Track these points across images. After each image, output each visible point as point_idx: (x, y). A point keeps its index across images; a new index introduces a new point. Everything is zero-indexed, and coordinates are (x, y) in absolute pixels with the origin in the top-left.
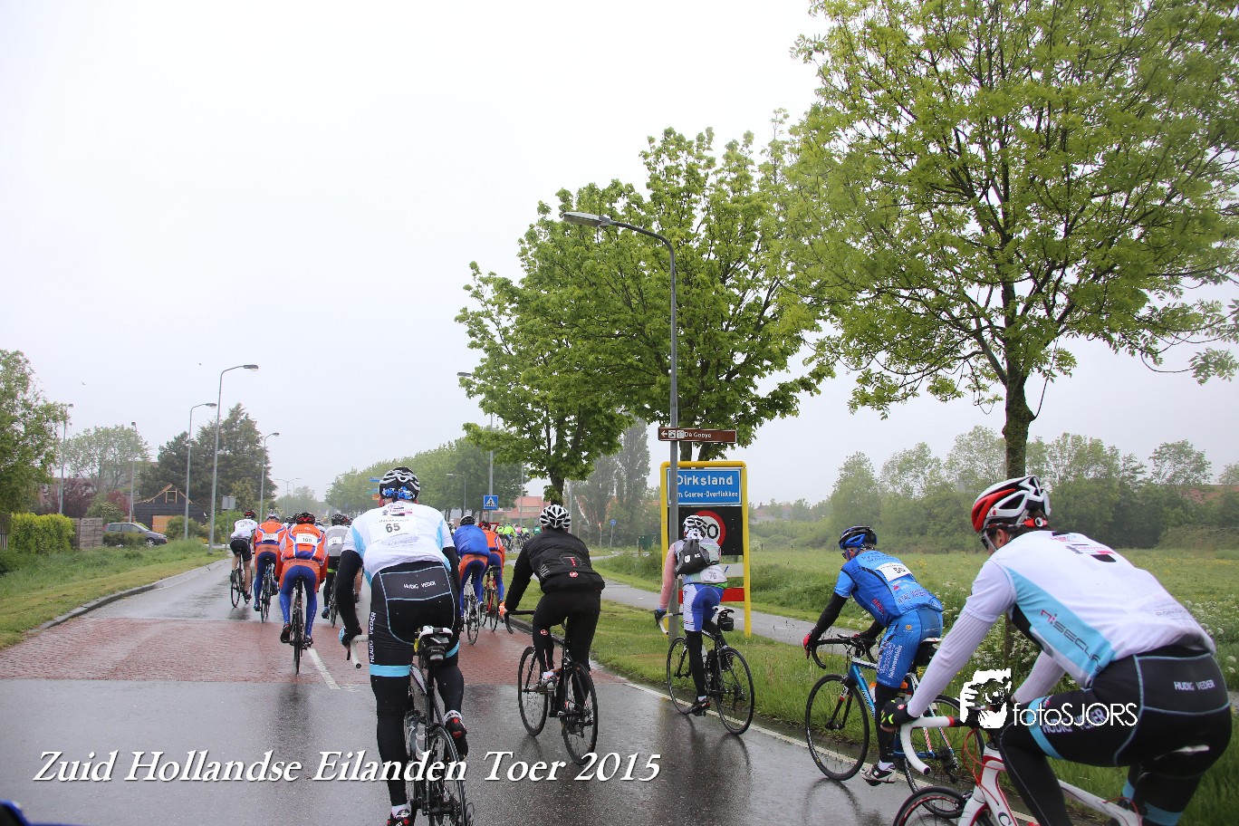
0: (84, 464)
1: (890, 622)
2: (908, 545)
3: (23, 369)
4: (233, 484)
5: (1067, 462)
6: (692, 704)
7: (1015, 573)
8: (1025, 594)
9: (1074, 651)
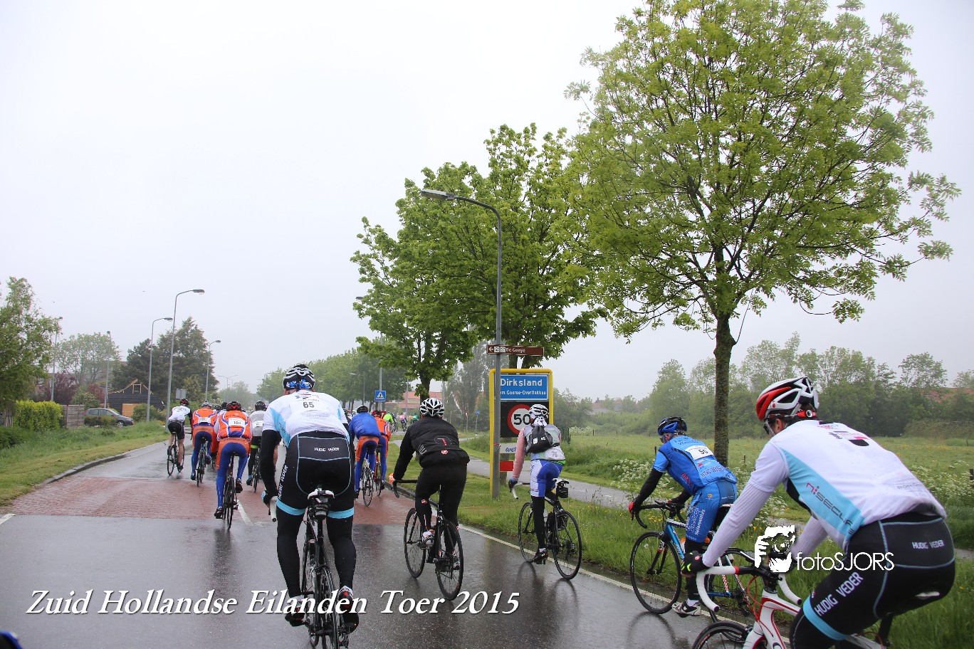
0: (70, 362)
1: (695, 492)
3: (27, 292)
4: (185, 380)
5: (834, 369)
6: (534, 553)
7: (788, 453)
8: (796, 470)
9: (831, 516)
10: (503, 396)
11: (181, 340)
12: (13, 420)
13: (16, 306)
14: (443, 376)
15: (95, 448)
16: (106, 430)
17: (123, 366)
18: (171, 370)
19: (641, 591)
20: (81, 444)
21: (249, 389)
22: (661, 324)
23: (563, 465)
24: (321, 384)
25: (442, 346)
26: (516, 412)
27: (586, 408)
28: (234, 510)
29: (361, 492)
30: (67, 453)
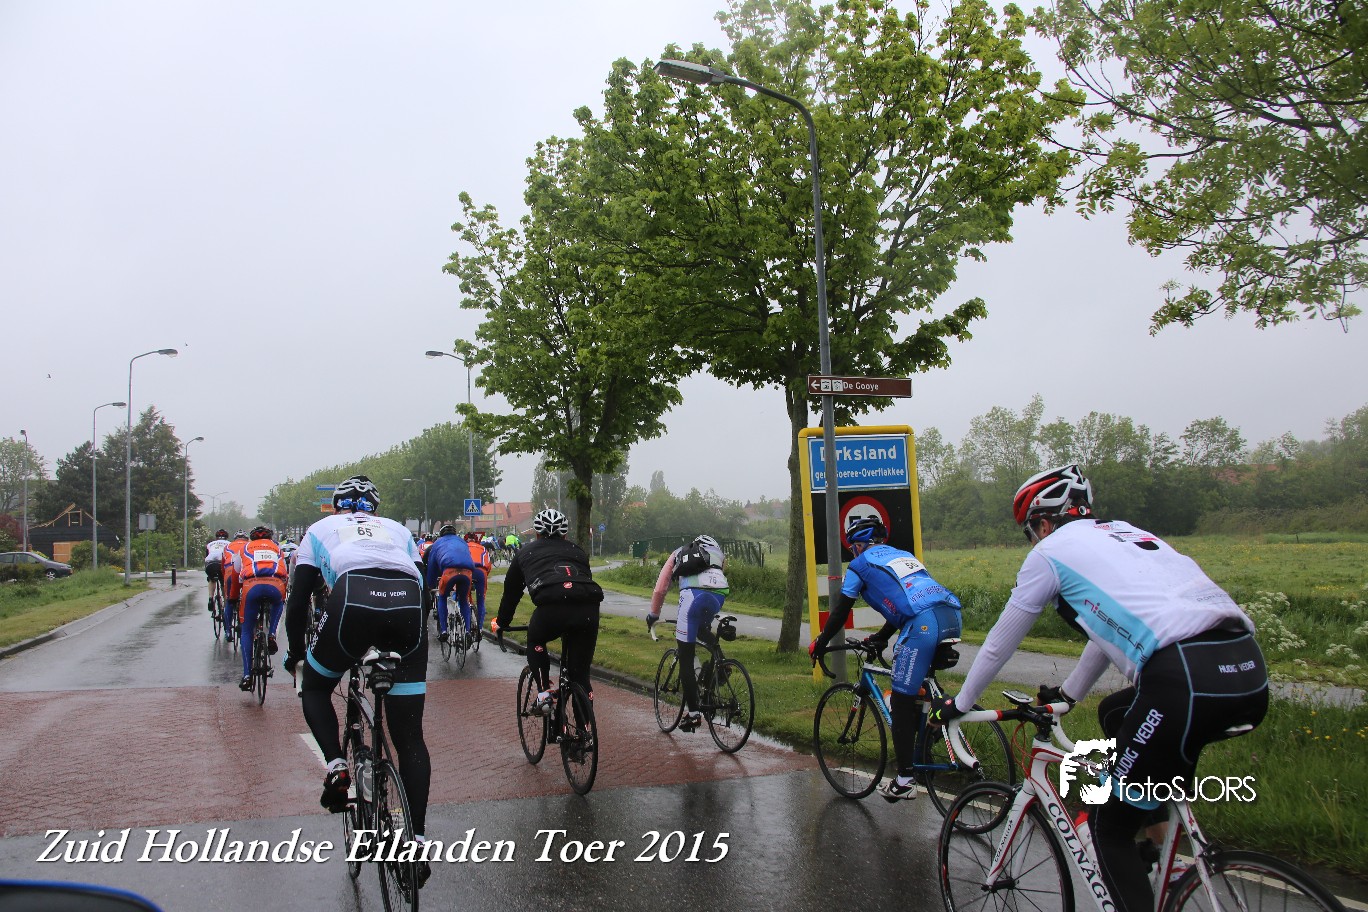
1: (904, 623)
4: (149, 501)
5: (1094, 444)
7: (1058, 563)
8: (1069, 584)
9: (1117, 639)
11: (140, 441)
16: (26, 587)
17: (50, 486)
18: (129, 488)
21: (243, 512)
23: (726, 595)
28: (268, 679)
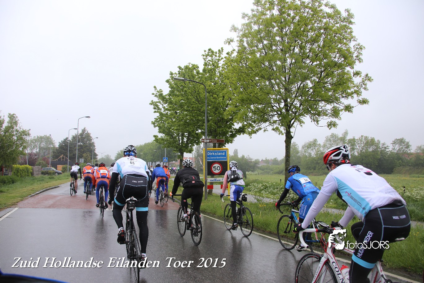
0: (34, 148)
1: (303, 198)
2: (310, 173)
3: (16, 119)
4: (83, 154)
5: (363, 145)
6: (232, 225)
7: (337, 179)
8: (341, 186)
9: (357, 206)
10: (208, 159)
11: (81, 137)
12: (12, 173)
13: (12, 126)
14: (189, 151)
15: (47, 184)
16: (51, 176)
17: (56, 149)
18: (77, 150)
19: (283, 242)
20: (41, 182)
22: (267, 131)
23: (244, 187)
24: (142, 155)
25: (188, 139)
26: (214, 166)
27: (256, 163)
29: (159, 201)
30: (36, 186)
